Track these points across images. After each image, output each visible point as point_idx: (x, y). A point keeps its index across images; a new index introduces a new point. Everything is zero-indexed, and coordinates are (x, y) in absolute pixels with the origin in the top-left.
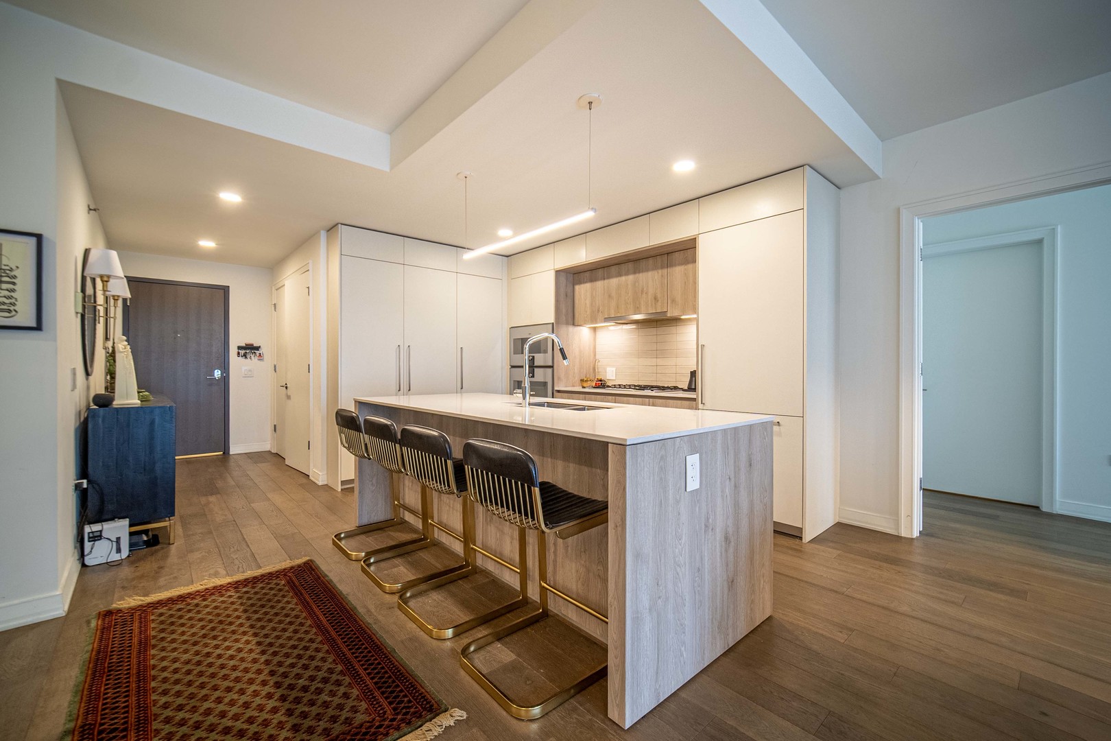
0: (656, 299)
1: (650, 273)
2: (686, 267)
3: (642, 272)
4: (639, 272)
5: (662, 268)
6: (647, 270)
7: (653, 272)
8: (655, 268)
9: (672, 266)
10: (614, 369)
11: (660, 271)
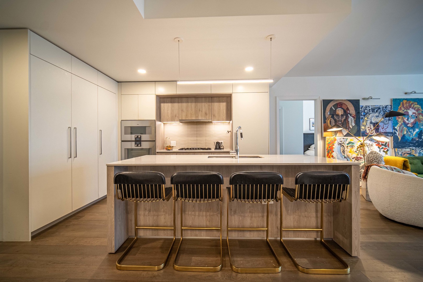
0: (206, 114)
1: (203, 104)
2: (219, 103)
3: (199, 102)
4: (198, 102)
5: (209, 102)
6: (202, 102)
7: (205, 103)
8: (205, 102)
9: (213, 102)
10: (175, 142)
11: (208, 103)
